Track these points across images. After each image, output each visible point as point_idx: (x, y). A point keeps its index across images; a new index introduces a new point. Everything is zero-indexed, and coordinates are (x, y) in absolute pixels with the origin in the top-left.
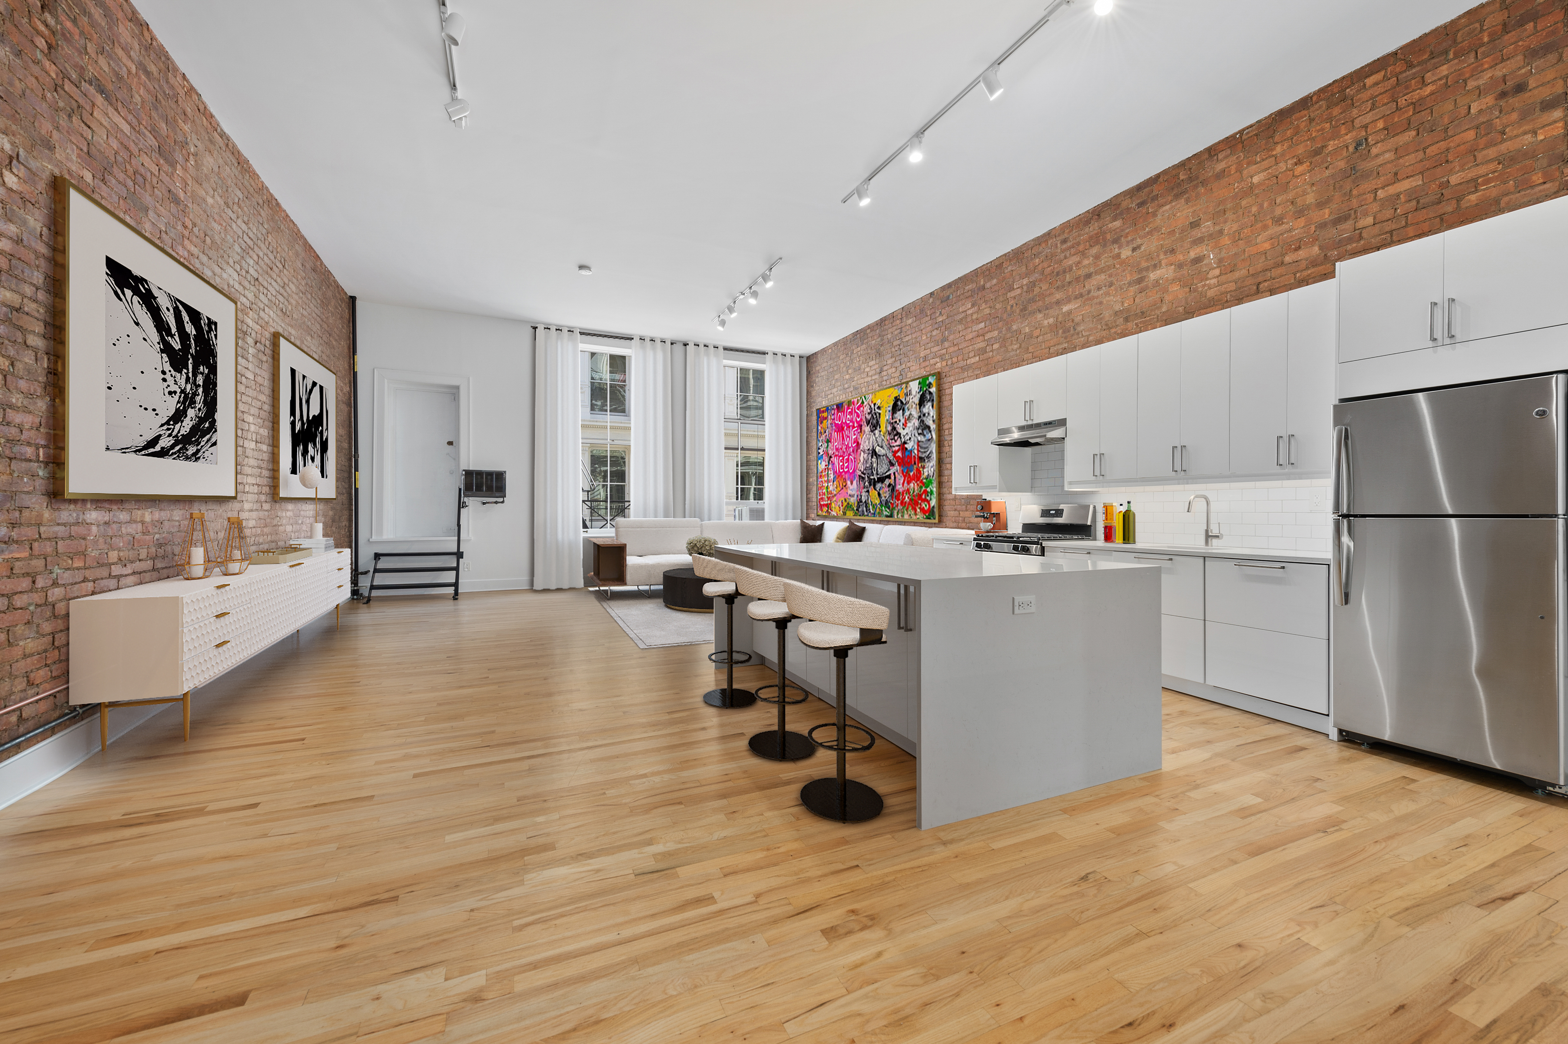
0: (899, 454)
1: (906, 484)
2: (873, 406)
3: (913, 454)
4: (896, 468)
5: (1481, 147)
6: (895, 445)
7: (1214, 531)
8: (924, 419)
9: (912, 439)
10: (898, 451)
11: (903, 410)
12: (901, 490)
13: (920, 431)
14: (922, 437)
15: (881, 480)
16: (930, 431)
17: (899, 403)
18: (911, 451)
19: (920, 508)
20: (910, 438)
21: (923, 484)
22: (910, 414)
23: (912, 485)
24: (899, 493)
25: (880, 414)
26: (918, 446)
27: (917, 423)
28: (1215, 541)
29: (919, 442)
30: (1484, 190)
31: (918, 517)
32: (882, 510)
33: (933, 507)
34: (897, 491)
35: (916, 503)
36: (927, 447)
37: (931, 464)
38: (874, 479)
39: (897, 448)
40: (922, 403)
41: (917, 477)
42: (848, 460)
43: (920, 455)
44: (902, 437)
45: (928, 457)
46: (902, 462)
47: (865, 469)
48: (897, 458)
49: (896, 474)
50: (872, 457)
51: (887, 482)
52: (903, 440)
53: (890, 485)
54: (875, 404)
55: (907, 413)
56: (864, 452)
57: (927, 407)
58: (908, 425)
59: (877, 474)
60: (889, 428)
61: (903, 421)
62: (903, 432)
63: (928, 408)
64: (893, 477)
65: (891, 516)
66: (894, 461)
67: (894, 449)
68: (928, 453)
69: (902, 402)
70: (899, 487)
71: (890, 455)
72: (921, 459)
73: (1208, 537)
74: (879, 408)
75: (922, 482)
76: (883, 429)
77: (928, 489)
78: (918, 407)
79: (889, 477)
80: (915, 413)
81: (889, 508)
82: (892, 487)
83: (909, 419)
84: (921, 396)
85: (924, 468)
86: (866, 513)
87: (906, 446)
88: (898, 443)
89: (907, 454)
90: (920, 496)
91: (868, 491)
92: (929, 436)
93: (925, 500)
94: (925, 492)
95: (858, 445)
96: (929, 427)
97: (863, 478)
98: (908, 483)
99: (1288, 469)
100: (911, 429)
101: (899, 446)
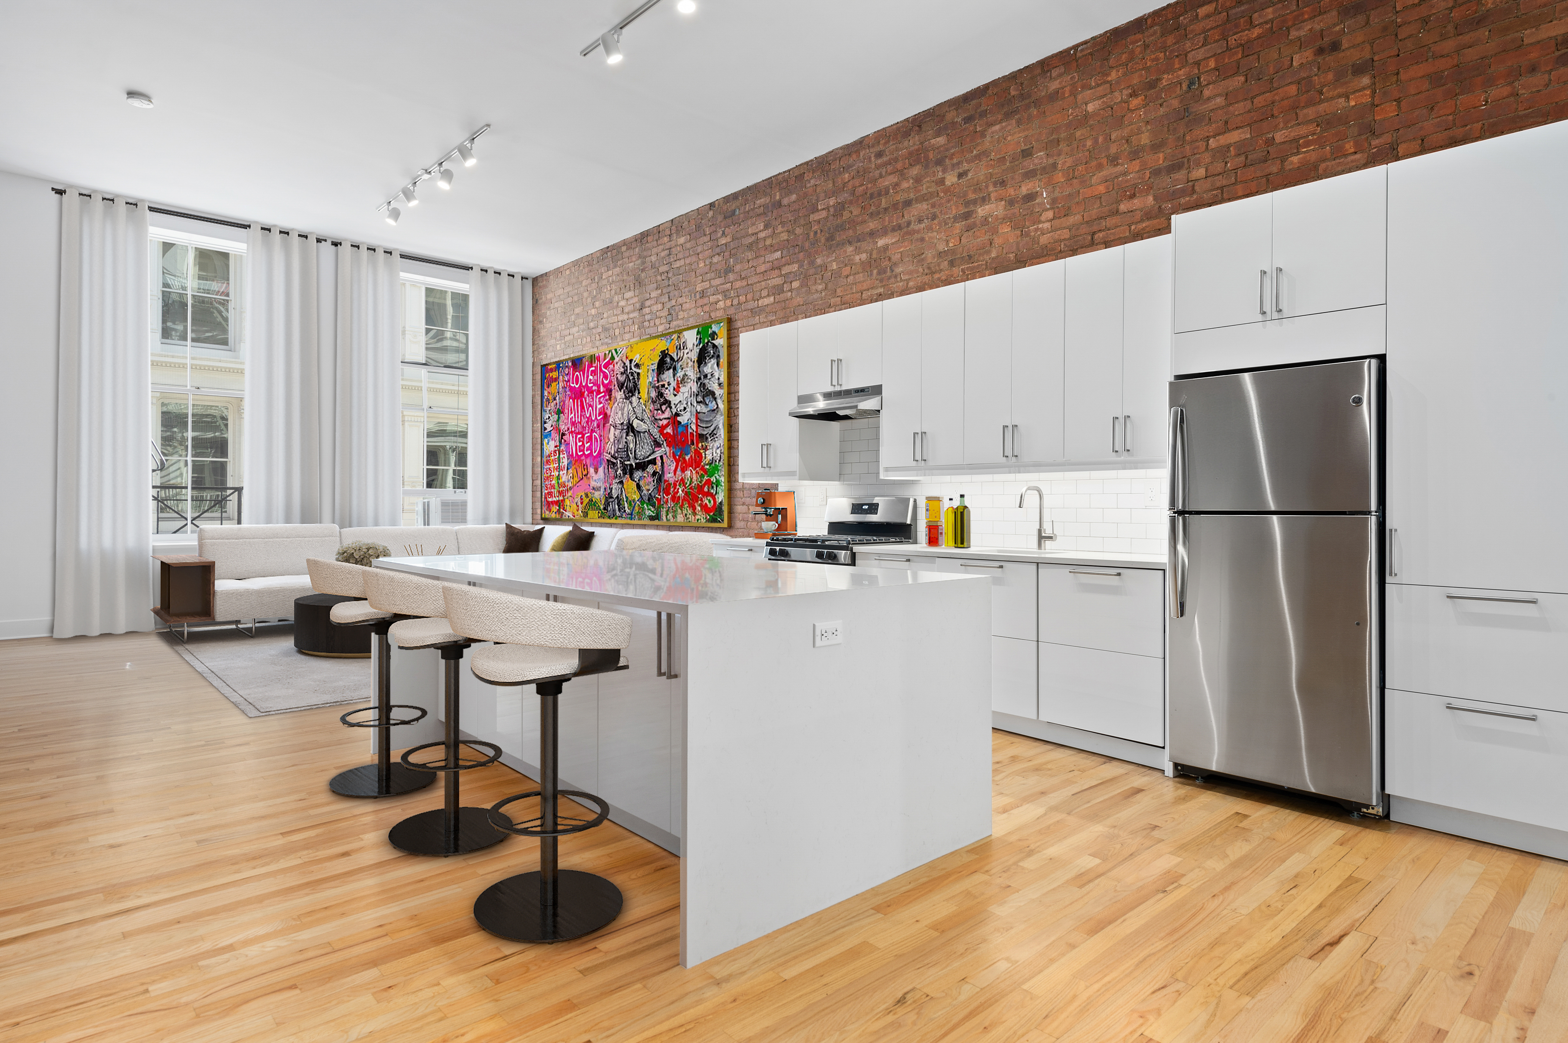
0: (669, 430)
1: (679, 472)
2: (628, 363)
3: (690, 431)
4: (665, 449)
5: (1302, 105)
6: (662, 417)
7: (1048, 532)
8: (706, 381)
9: (688, 410)
10: (667, 425)
11: (675, 369)
12: (671, 481)
13: (700, 399)
14: (703, 406)
15: (642, 466)
16: (715, 399)
17: (668, 360)
18: (686, 426)
19: (701, 505)
20: (685, 408)
21: (705, 471)
22: (685, 375)
23: (688, 473)
24: (669, 484)
25: (638, 374)
26: (697, 418)
27: (695, 388)
28: (1048, 544)
29: (698, 413)
30: (1305, 152)
31: (698, 517)
32: (643, 509)
33: (721, 503)
34: (666, 481)
35: (696, 499)
36: (711, 421)
37: (717, 444)
38: (631, 465)
39: (665, 422)
40: (702, 359)
41: (697, 462)
42: (590, 438)
43: (700, 431)
44: (673, 407)
45: (713, 434)
46: (671, 441)
47: (618, 452)
48: (666, 436)
49: (665, 458)
50: (627, 435)
51: (650, 469)
52: (674, 411)
53: (654, 473)
54: (631, 361)
55: (680, 374)
56: (615, 427)
57: (709, 365)
58: (682, 389)
59: (636, 458)
60: (653, 394)
61: (674, 384)
62: (674, 400)
63: (710, 366)
64: (659, 462)
66: (660, 439)
67: (661, 423)
68: (712, 428)
69: (672, 359)
70: (669, 476)
71: (655, 432)
72: (702, 437)
73: (1042, 538)
74: (637, 366)
75: (703, 469)
76: (644, 394)
77: (713, 479)
78: (696, 365)
79: (653, 462)
80: (692, 374)
81: (654, 506)
82: (659, 477)
83: (683, 380)
84: (701, 350)
85: (706, 449)
86: (618, 513)
87: (679, 419)
88: (667, 414)
89: (680, 430)
90: (700, 489)
91: (621, 482)
92: (713, 405)
93: (708, 494)
94: (709, 482)
95: (606, 417)
96: (713, 394)
97: (613, 464)
98: (683, 471)
99: (1124, 457)
100: (686, 395)
101: (668, 418)
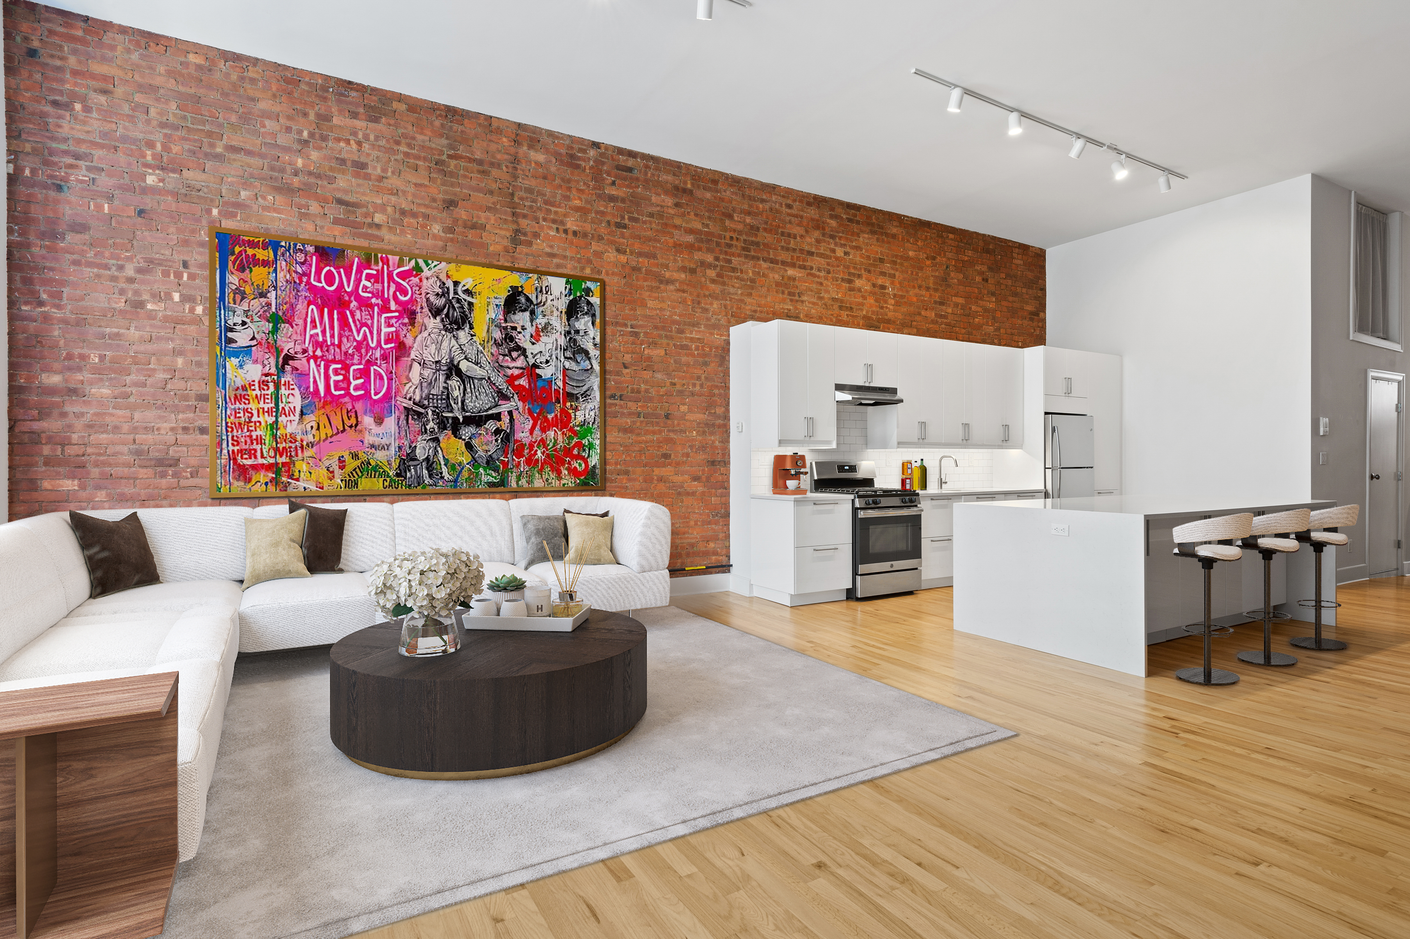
0: (523, 382)
1: (537, 431)
2: (450, 284)
3: (554, 387)
4: (515, 403)
6: (511, 365)
8: (578, 338)
9: (552, 364)
10: (519, 376)
11: (533, 313)
12: (526, 441)
13: (568, 354)
14: (573, 364)
15: (477, 421)
16: (589, 359)
17: (523, 300)
18: (549, 382)
19: (569, 469)
20: (547, 362)
21: (575, 433)
22: (548, 324)
23: (551, 434)
24: (523, 446)
25: (470, 304)
26: (565, 375)
27: (562, 341)
29: (565, 370)
31: (563, 482)
32: (478, 474)
33: (594, 467)
34: (516, 441)
35: (561, 462)
36: (583, 380)
37: (590, 406)
38: (457, 418)
39: (516, 372)
40: (572, 311)
41: (564, 422)
42: (364, 373)
43: (568, 389)
44: (530, 356)
45: (585, 395)
46: (524, 394)
47: (428, 398)
48: (519, 389)
49: (515, 415)
50: (448, 377)
51: (491, 425)
52: (531, 361)
53: (498, 432)
54: (456, 284)
55: (541, 321)
56: (423, 364)
57: (582, 321)
58: (544, 339)
59: (463, 409)
60: (498, 335)
61: (530, 330)
62: (531, 349)
63: (583, 323)
64: (506, 419)
65: (502, 483)
66: (510, 391)
67: (509, 372)
68: (585, 388)
69: (528, 299)
70: (523, 435)
71: (500, 382)
72: (570, 396)
74: (468, 292)
75: (571, 430)
76: (481, 331)
77: (585, 442)
78: (564, 317)
79: (497, 417)
80: (558, 324)
81: (496, 470)
82: (504, 436)
83: (546, 328)
84: (571, 301)
85: (576, 409)
86: (427, 480)
87: (538, 371)
88: (520, 362)
89: (540, 384)
90: (568, 452)
91: (436, 440)
92: (586, 364)
93: (579, 457)
94: (579, 445)
95: (402, 349)
96: (586, 353)
97: (419, 414)
98: (544, 430)
100: (549, 346)
101: (521, 368)
